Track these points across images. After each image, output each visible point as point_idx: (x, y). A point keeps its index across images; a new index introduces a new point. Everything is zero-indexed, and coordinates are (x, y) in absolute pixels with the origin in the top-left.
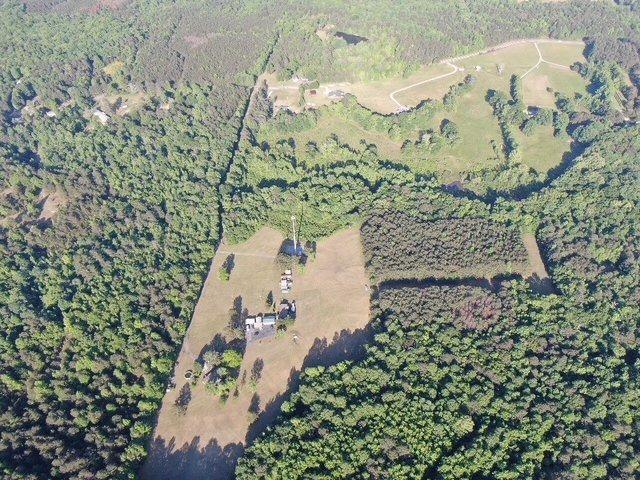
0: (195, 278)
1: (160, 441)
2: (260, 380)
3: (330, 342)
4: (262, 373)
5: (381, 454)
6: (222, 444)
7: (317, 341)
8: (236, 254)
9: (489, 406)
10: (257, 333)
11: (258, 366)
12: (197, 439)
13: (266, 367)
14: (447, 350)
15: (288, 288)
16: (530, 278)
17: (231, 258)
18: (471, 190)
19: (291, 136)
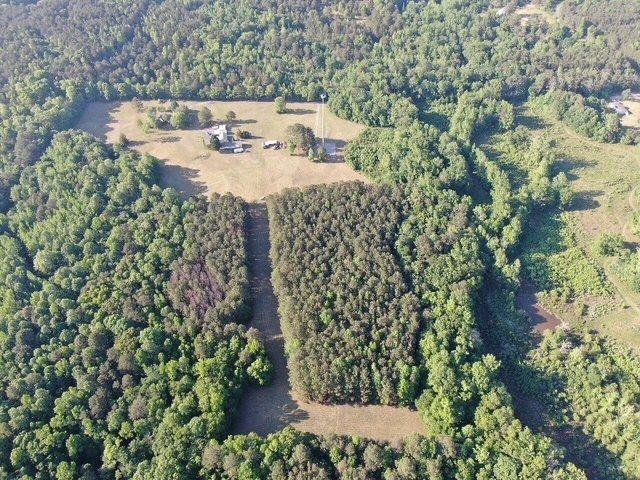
1: (118, 106)
2: (160, 143)
4: (167, 143)
6: (108, 134)
8: (317, 114)
11: (175, 140)
12: (116, 122)
15: (267, 147)
16: (294, 405)
17: (311, 112)
18: (543, 345)
19: (558, 125)
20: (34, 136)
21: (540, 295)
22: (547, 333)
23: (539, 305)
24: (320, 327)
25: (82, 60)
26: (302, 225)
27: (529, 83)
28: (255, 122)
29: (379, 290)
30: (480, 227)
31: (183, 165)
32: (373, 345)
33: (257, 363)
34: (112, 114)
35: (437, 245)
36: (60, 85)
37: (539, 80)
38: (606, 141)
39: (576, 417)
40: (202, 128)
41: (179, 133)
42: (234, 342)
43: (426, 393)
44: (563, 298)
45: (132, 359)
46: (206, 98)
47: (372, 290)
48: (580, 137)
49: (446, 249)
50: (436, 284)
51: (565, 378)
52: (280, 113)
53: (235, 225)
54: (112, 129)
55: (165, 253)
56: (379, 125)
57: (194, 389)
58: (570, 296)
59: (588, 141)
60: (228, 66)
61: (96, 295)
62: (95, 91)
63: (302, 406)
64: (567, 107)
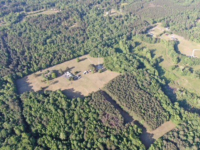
0: (71, 56)
1: (27, 78)
2: (53, 85)
3: (75, 91)
4: (55, 84)
5: (42, 119)
6: (32, 88)
7: (73, 89)
8: (88, 58)
9: (73, 140)
10: (66, 76)
11: (57, 82)
12: (31, 83)
13: (57, 83)
14: (87, 118)
15: (85, 74)
16: (149, 134)
17: (86, 58)
18: (177, 95)
19: (143, 42)
20: (14, 101)
21: (169, 84)
22: (176, 92)
23: (170, 87)
24: (144, 114)
25: (4, 67)
26: (118, 92)
27: (131, 34)
28: (74, 67)
29: (147, 99)
30: (151, 75)
31: (67, 89)
32: (156, 112)
33: (139, 130)
34: (27, 81)
35: (148, 83)
36: (3, 79)
37: (133, 32)
38: (154, 43)
39: (192, 106)
40: (62, 75)
41: (56, 79)
42: (131, 128)
43: (172, 116)
44: (173, 83)
45: (115, 146)
46: (54, 65)
47: (145, 100)
48: (148, 44)
49: (151, 83)
50: (155, 92)
51: (185, 100)
52: (78, 62)
53: (104, 100)
54: (32, 86)
55: (95, 116)
56: (106, 56)
57: (132, 143)
58: (174, 82)
59: (151, 44)
60: (54, 53)
61: (90, 136)
62: (17, 76)
63: (151, 133)
64: (143, 38)
